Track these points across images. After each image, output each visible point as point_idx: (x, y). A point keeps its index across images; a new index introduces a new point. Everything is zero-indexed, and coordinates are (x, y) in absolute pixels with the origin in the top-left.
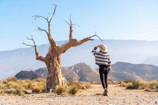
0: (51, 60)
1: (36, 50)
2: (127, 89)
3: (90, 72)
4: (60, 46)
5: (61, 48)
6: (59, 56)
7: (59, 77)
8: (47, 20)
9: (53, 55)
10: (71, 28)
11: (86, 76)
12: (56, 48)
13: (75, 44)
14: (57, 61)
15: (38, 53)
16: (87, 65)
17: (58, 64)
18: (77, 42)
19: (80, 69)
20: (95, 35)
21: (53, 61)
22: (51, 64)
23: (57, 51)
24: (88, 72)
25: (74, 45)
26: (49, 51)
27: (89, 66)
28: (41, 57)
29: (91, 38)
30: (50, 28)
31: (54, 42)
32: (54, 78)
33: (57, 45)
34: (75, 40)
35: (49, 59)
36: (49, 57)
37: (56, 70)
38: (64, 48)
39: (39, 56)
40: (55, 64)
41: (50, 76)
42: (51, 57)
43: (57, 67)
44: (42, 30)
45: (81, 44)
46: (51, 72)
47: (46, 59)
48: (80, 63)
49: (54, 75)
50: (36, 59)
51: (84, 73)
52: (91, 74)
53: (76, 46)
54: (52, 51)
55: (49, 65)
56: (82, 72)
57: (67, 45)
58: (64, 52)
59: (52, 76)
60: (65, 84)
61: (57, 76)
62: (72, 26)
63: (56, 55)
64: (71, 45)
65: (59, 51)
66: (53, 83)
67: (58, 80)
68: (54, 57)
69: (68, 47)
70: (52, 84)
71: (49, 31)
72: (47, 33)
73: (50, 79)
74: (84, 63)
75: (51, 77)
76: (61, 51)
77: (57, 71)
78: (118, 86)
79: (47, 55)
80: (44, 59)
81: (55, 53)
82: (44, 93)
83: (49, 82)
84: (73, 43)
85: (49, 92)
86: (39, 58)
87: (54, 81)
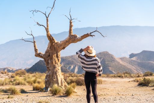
0: (50, 57)
1: (35, 46)
2: (138, 86)
3: (113, 62)
4: (59, 42)
5: (60, 44)
6: (59, 53)
7: (58, 75)
8: (45, 14)
9: (52, 52)
10: (71, 23)
11: (109, 66)
12: (56, 45)
13: (75, 40)
14: (56, 58)
15: (37, 50)
16: (110, 54)
17: (58, 61)
18: (76, 38)
19: (102, 58)
20: (96, 31)
21: (52, 59)
22: (50, 61)
23: (56, 47)
24: (111, 61)
25: (73, 41)
26: (48, 47)
27: (112, 55)
28: (40, 53)
29: (91, 34)
30: (48, 23)
31: (52, 38)
32: (53, 76)
33: (56, 41)
34: (75, 36)
35: (48, 56)
36: (48, 54)
37: (55, 67)
38: (63, 45)
39: (38, 52)
40: (54, 62)
41: (48, 74)
42: (50, 54)
43: (56, 65)
44: (41, 25)
45: (81, 40)
46: (49, 70)
47: (45, 56)
48: (103, 52)
49: (53, 73)
50: (35, 56)
51: (106, 63)
52: (114, 63)
53: (76, 43)
54: (50, 48)
55: (48, 63)
56: (105, 61)
57: (67, 41)
58: (64, 48)
59: (51, 74)
60: (64, 83)
61: (56, 74)
62: (72, 21)
63: (55, 52)
64: (71, 41)
65: (59, 47)
66: (52, 81)
67: (57, 78)
68: (53, 54)
69: (68, 43)
70: (50, 82)
71: (47, 26)
72: (46, 28)
73: (49, 78)
74: (107, 52)
75: (49, 76)
76: (60, 48)
77: (56, 69)
78: (132, 81)
79: (46, 52)
80: (43, 55)
81: (54, 50)
82: (42, 92)
83: (48, 81)
84: (73, 39)
85: (47, 91)
86: (38, 55)
87: (53, 80)
